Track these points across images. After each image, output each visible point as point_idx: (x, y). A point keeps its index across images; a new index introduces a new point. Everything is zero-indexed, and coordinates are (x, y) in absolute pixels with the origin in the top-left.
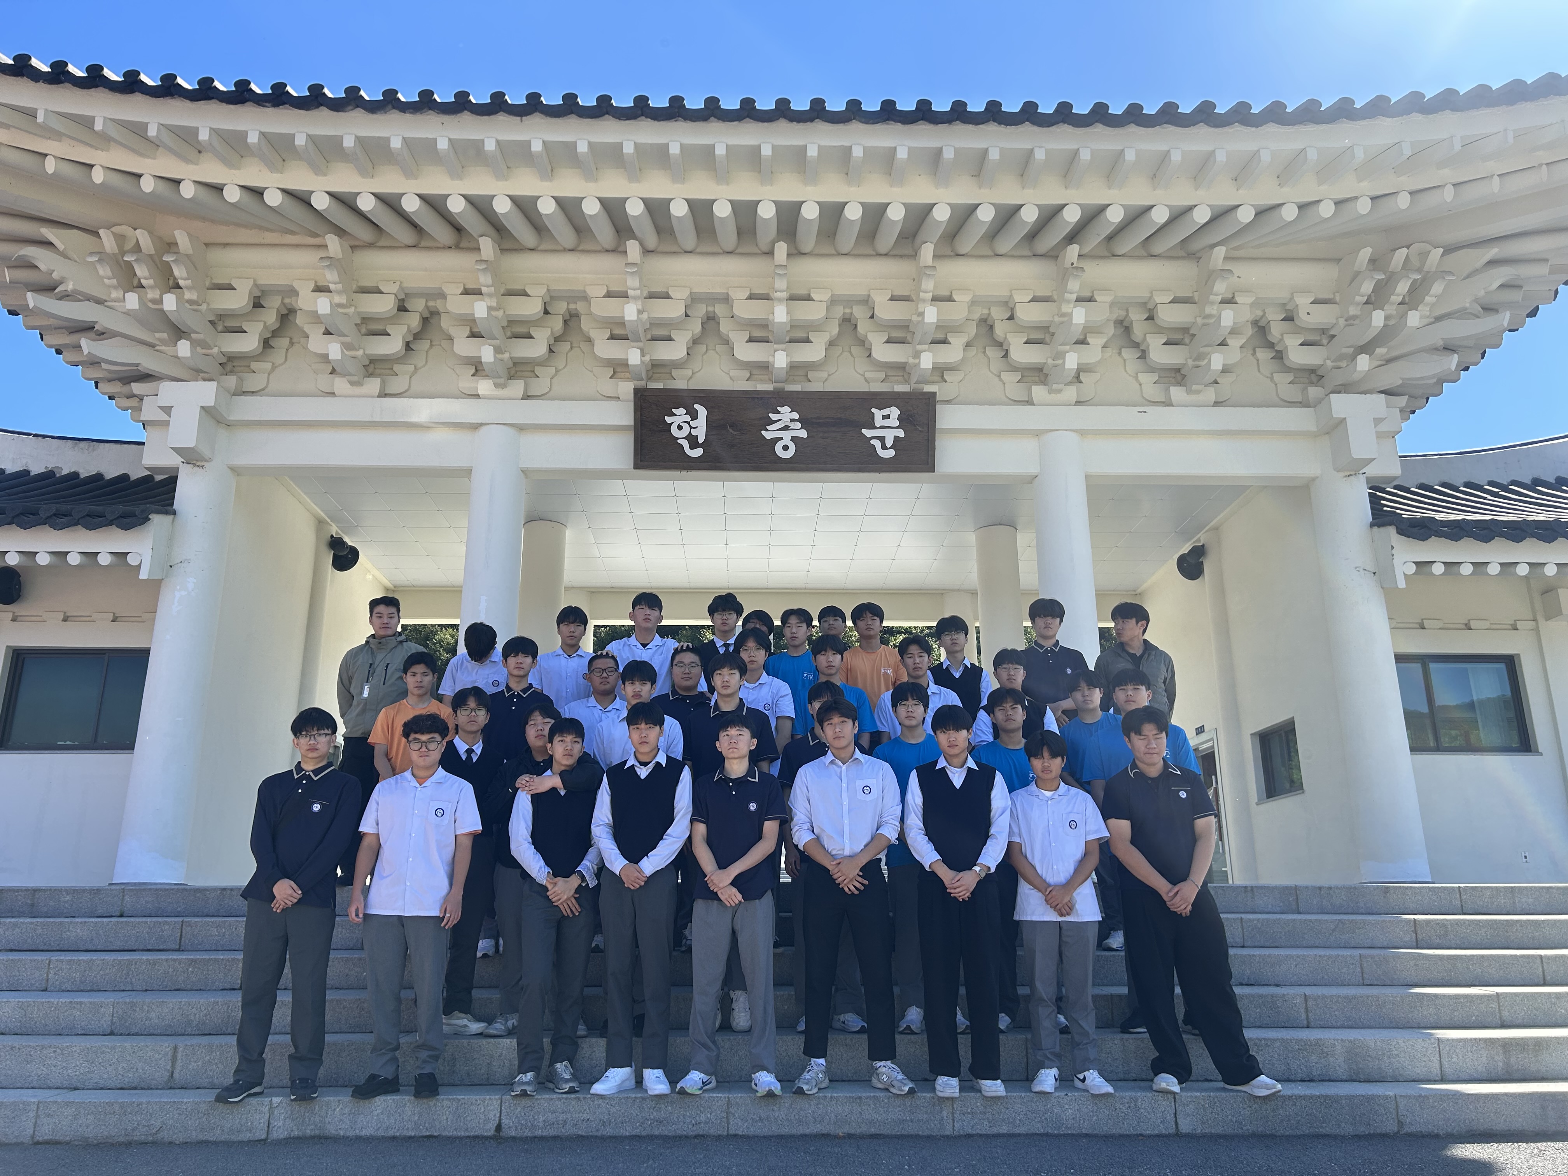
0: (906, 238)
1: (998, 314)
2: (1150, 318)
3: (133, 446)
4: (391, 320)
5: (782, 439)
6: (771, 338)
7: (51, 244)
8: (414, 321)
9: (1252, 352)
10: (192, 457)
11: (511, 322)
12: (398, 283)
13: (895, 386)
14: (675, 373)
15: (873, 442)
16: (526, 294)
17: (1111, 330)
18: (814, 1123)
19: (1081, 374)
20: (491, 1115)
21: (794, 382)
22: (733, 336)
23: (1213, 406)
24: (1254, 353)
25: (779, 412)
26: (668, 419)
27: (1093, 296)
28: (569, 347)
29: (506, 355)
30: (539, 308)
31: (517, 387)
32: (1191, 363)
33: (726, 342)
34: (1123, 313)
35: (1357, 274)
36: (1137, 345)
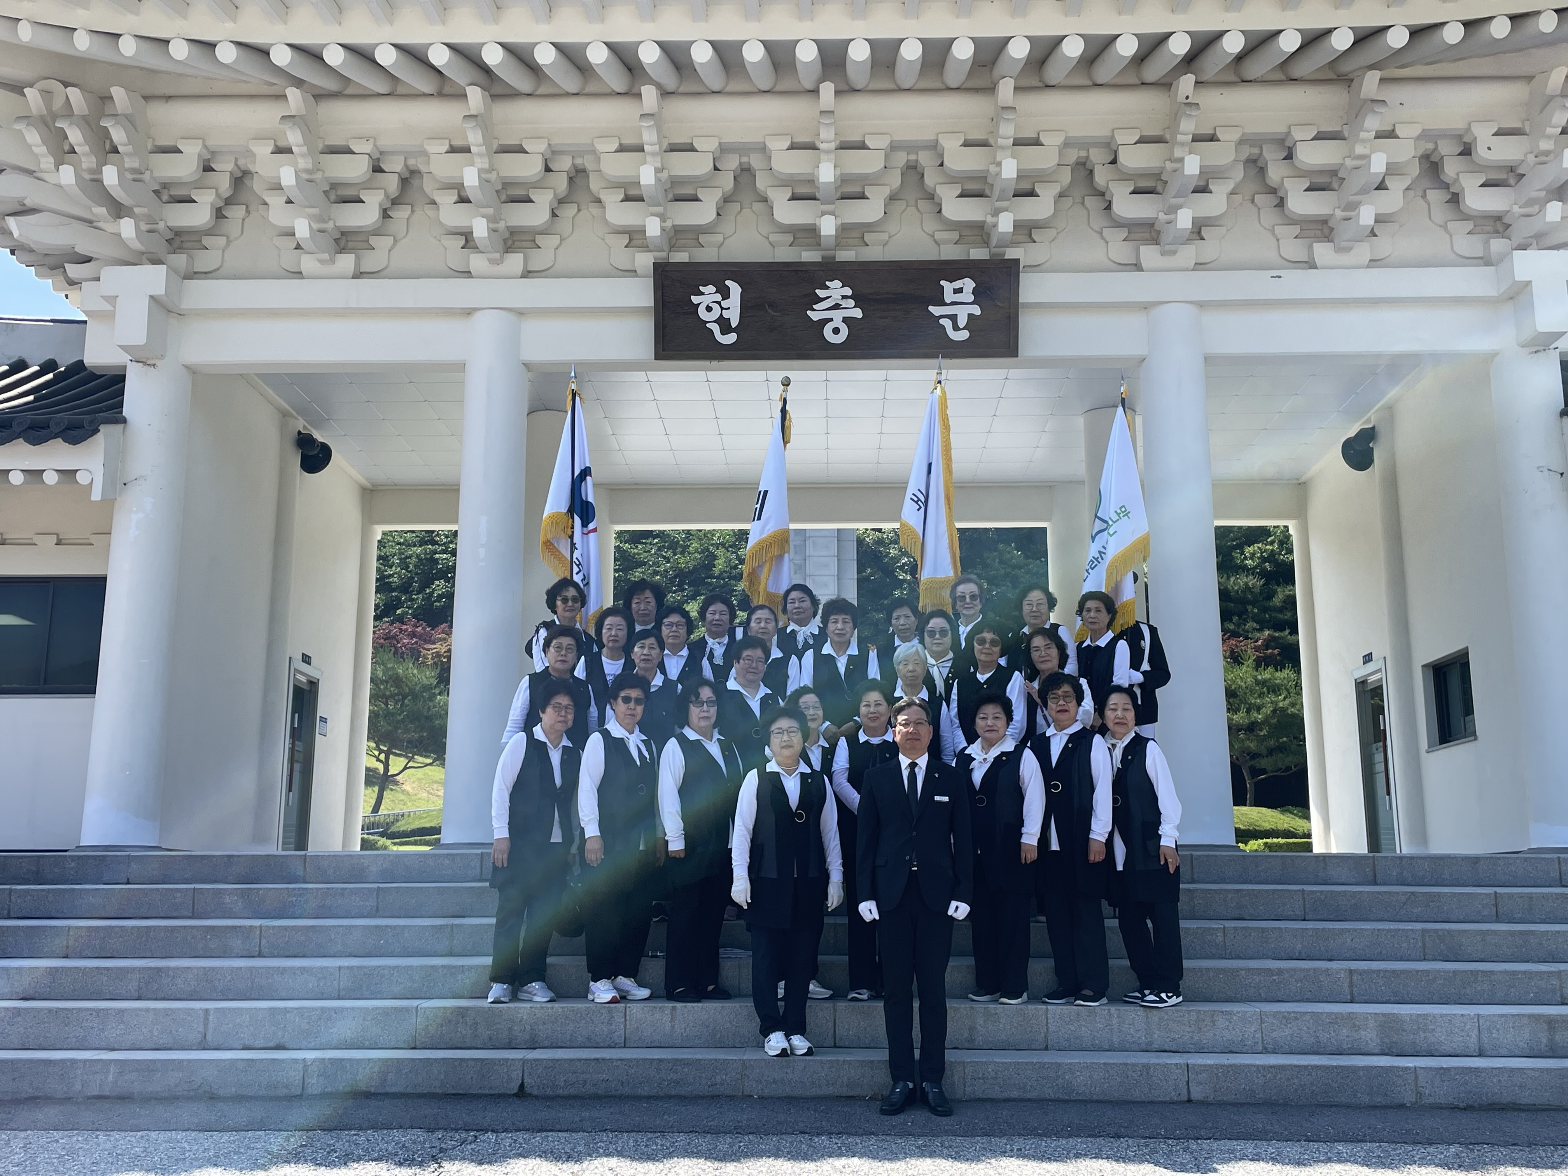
0: (983, 66)
1: (1097, 157)
2: (1288, 158)
4: (365, 183)
5: (831, 320)
6: (817, 196)
8: (392, 183)
9: (1420, 193)
10: (143, 355)
11: (507, 185)
12: (372, 140)
13: (972, 251)
14: (702, 239)
15: (942, 321)
16: (524, 151)
17: (1239, 173)
18: (826, 1085)
19: (1203, 228)
20: (514, 1076)
21: (847, 247)
22: (772, 194)
23: (1368, 267)
24: (1424, 196)
25: (827, 288)
26: (695, 299)
27: (1213, 135)
28: (576, 210)
29: (502, 225)
30: (539, 166)
31: (515, 262)
32: (1339, 213)
33: (765, 200)
34: (1256, 151)
35: (1552, 98)
36: (1273, 191)
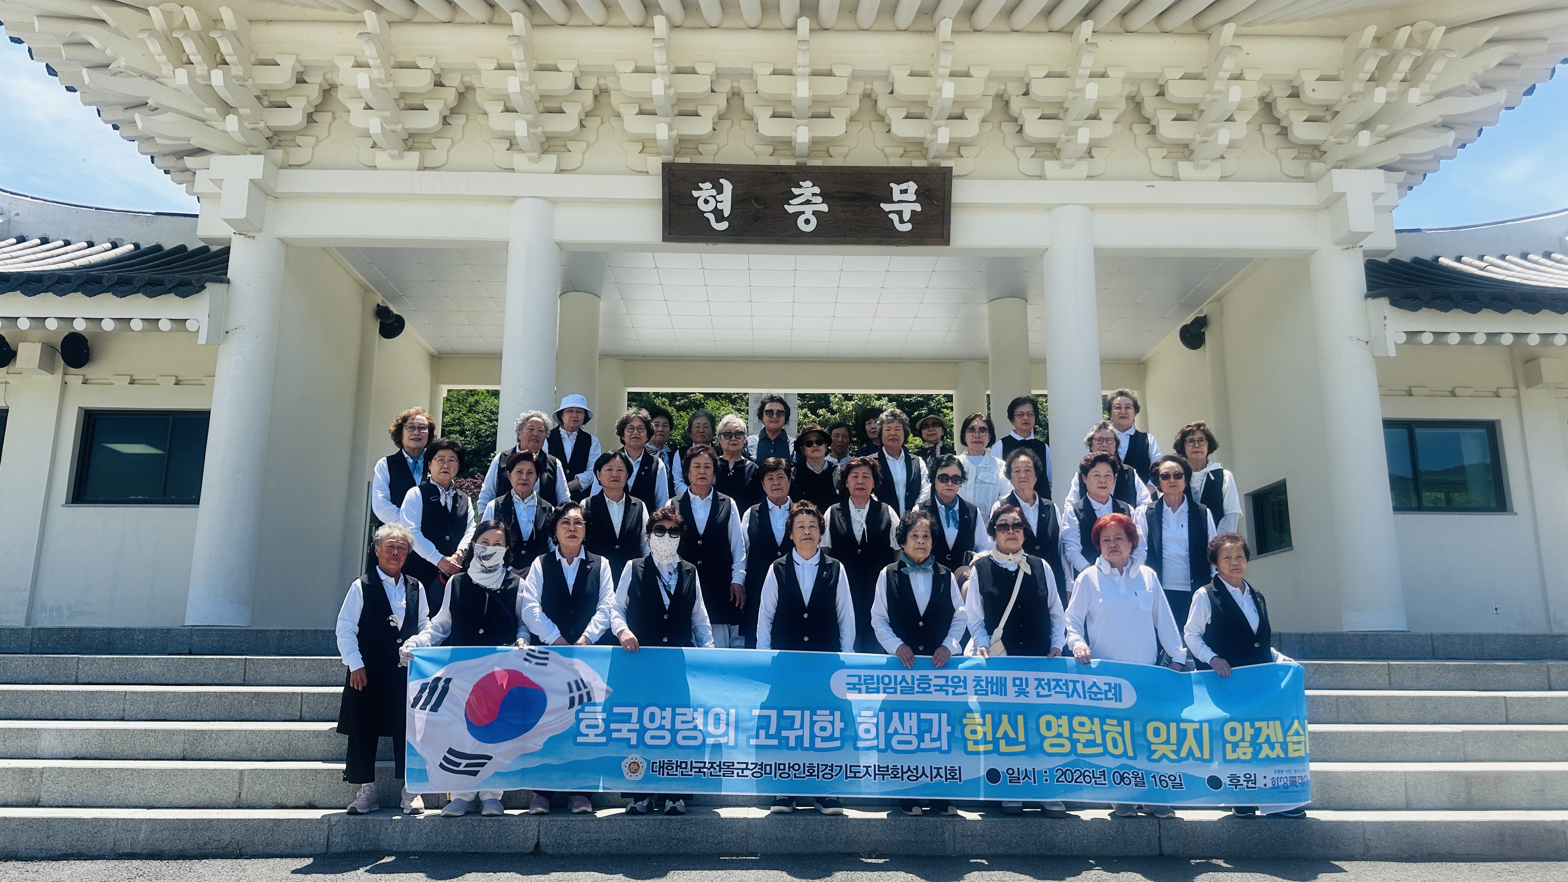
0: (926, 13)
1: (1014, 90)
2: (1161, 94)
3: (190, 218)
4: (428, 95)
5: (804, 212)
6: (794, 114)
7: (104, 21)
8: (450, 95)
9: (1257, 127)
10: (244, 229)
11: (543, 97)
12: (434, 59)
13: (913, 161)
14: (701, 148)
16: (558, 70)
17: (1122, 105)
19: (1093, 149)
20: (530, 835)
21: (816, 157)
22: (757, 112)
23: (1219, 181)
24: (1260, 129)
25: (800, 187)
26: (695, 194)
27: (1105, 73)
28: (600, 123)
29: (539, 130)
30: (570, 83)
31: (550, 161)
32: (1199, 138)
33: (751, 118)
34: (1135, 89)
35: (1362, 51)
36: (1147, 121)
